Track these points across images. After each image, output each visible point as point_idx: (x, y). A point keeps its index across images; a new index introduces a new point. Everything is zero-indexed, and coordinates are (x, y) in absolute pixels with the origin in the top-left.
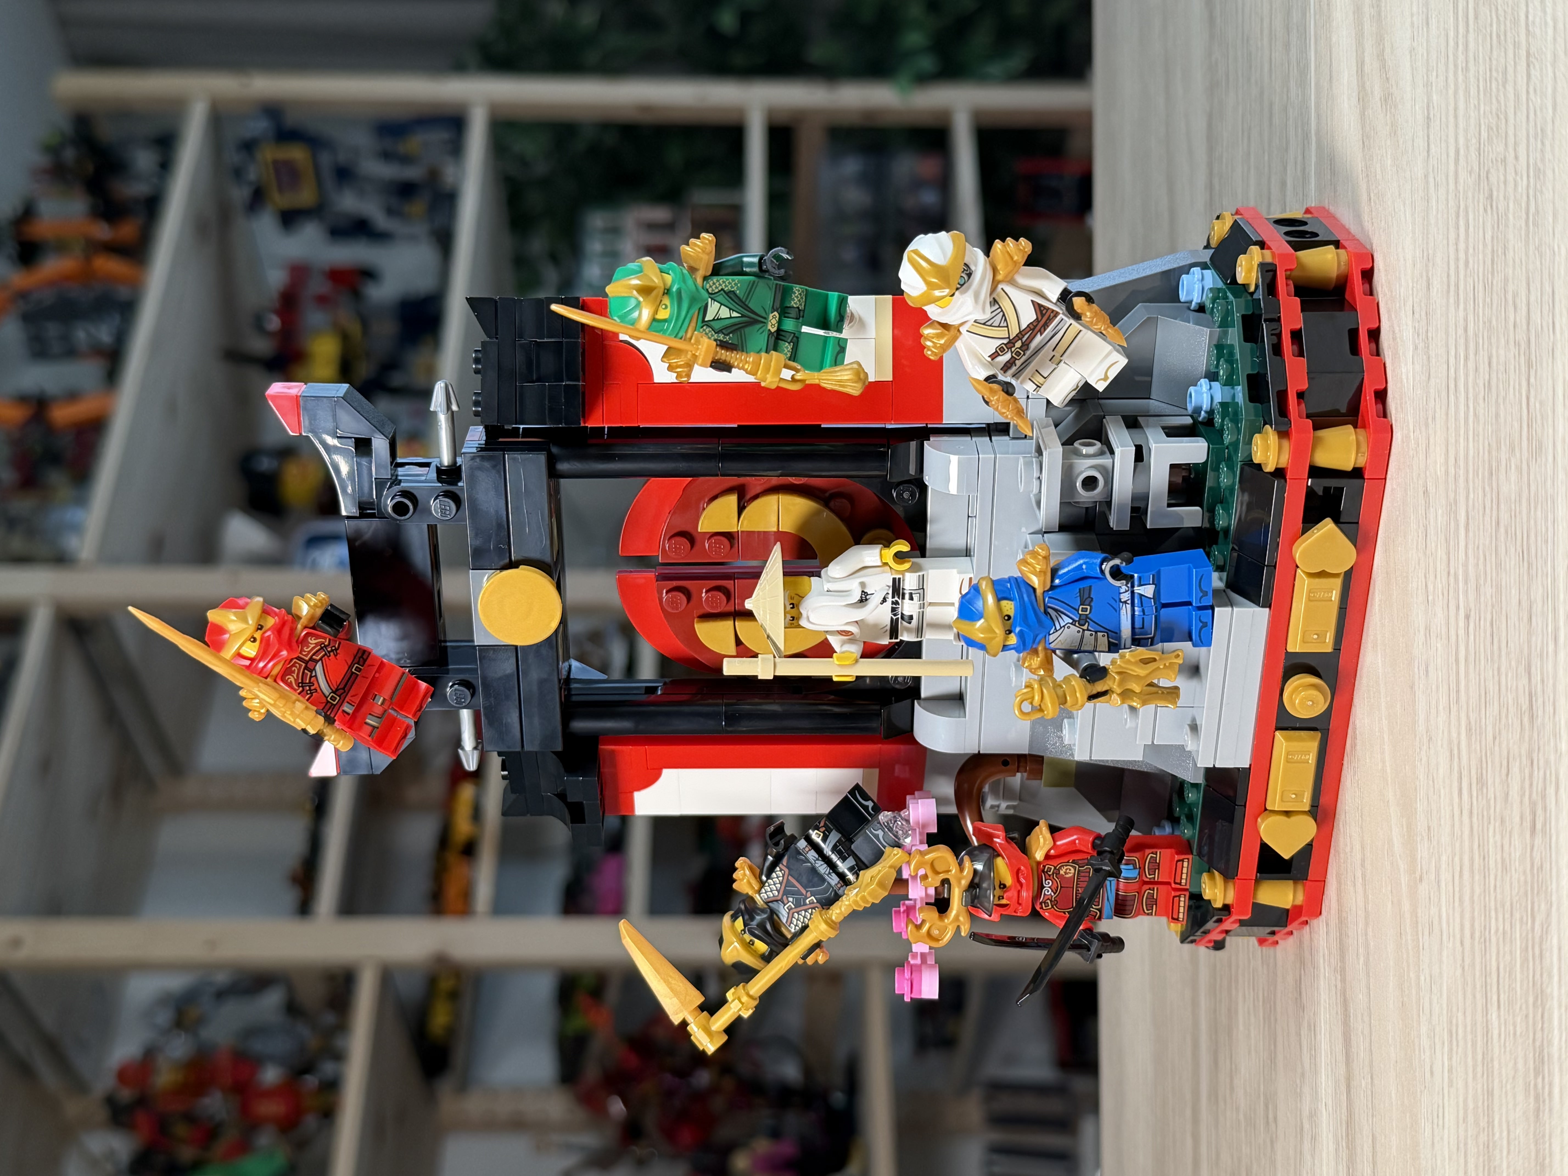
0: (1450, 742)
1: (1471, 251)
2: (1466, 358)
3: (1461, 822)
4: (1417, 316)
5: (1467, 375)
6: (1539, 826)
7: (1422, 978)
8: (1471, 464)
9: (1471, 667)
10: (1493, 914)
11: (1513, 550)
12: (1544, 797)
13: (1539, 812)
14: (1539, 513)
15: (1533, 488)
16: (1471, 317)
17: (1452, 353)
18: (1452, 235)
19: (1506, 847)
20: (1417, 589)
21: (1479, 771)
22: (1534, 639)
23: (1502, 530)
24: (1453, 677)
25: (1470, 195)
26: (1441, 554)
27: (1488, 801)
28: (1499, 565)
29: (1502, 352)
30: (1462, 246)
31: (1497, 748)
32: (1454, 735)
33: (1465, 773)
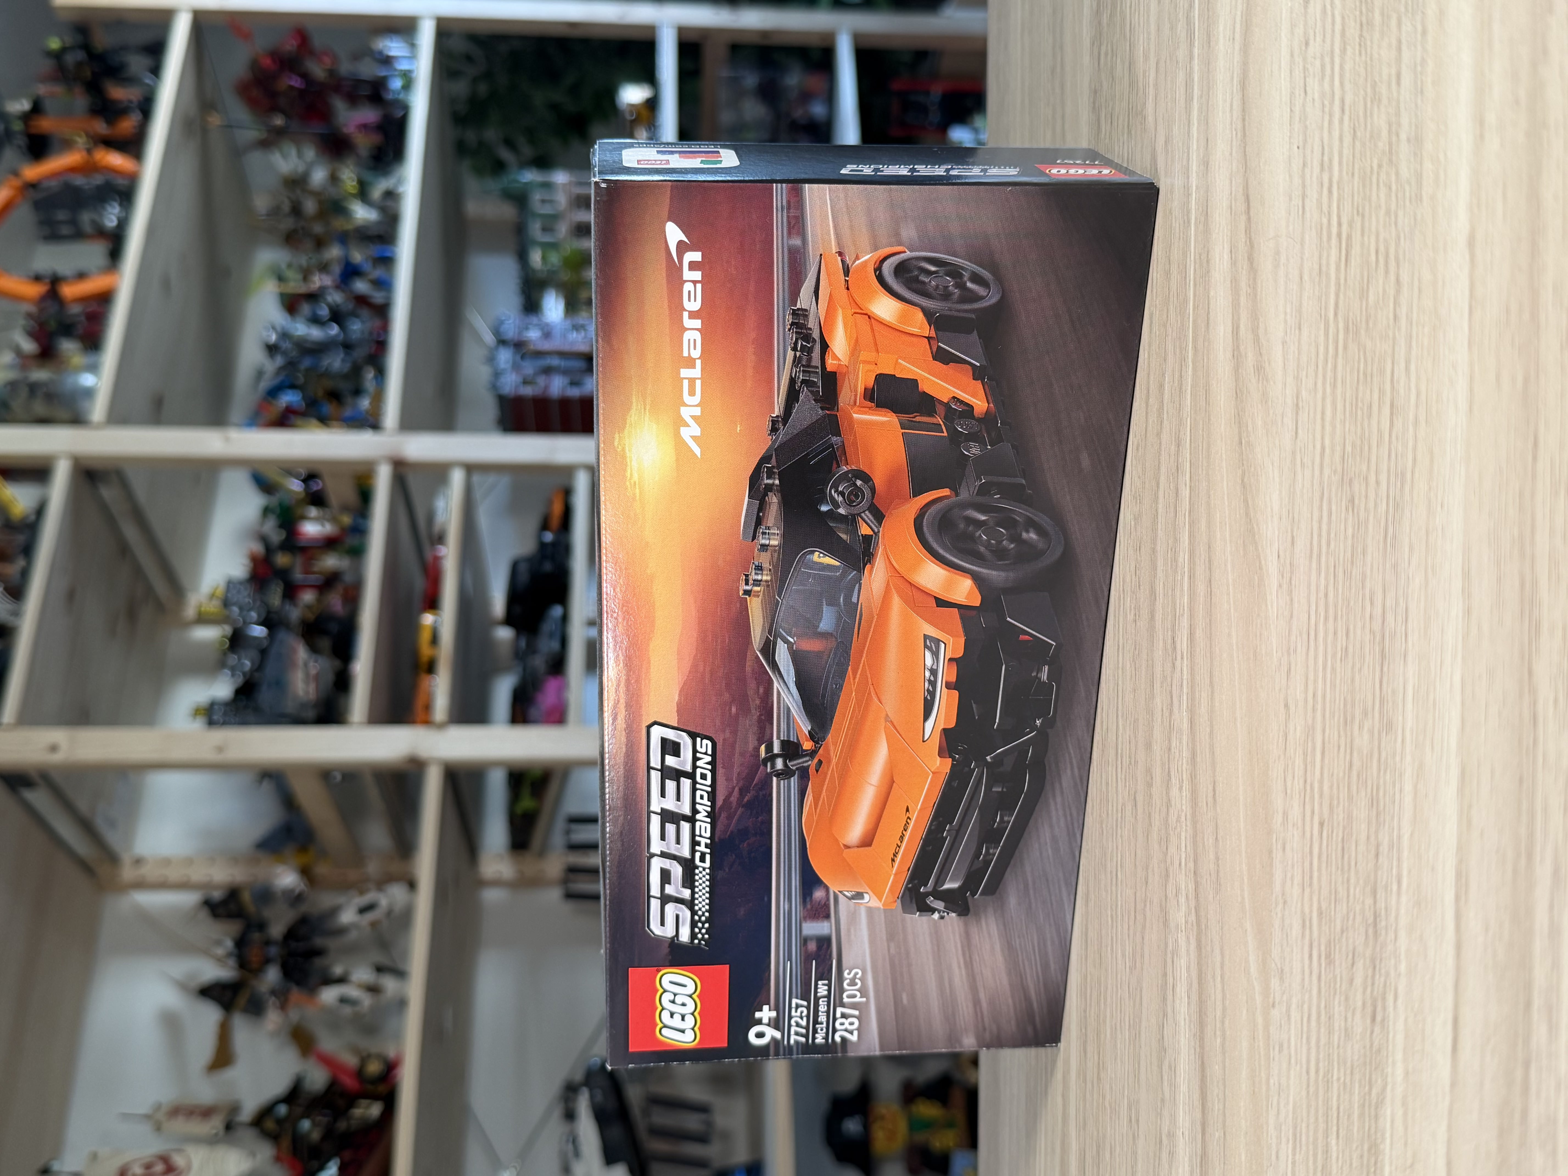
0: (1303, 912)
1: (1332, 535)
2: (1326, 619)
3: (1311, 981)
4: (1282, 561)
5: (1326, 632)
6: (1379, 1018)
7: (1272, 1081)
8: (1328, 705)
9: (1324, 865)
10: (1335, 1064)
11: (1363, 794)
12: (1384, 999)
13: (1379, 1008)
14: (1388, 777)
15: (1384, 755)
16: (1331, 588)
17: (1313, 607)
18: (1316, 514)
19: (1350, 1020)
20: (1277, 778)
21: (1328, 949)
22: (1380, 873)
23: (1354, 773)
24: (1307, 864)
25: (1333, 490)
26: (1299, 762)
27: (1335, 977)
28: (1350, 798)
29: (1359, 632)
30: (1324, 527)
31: (1344, 940)
32: (1307, 911)
33: (1315, 944)
